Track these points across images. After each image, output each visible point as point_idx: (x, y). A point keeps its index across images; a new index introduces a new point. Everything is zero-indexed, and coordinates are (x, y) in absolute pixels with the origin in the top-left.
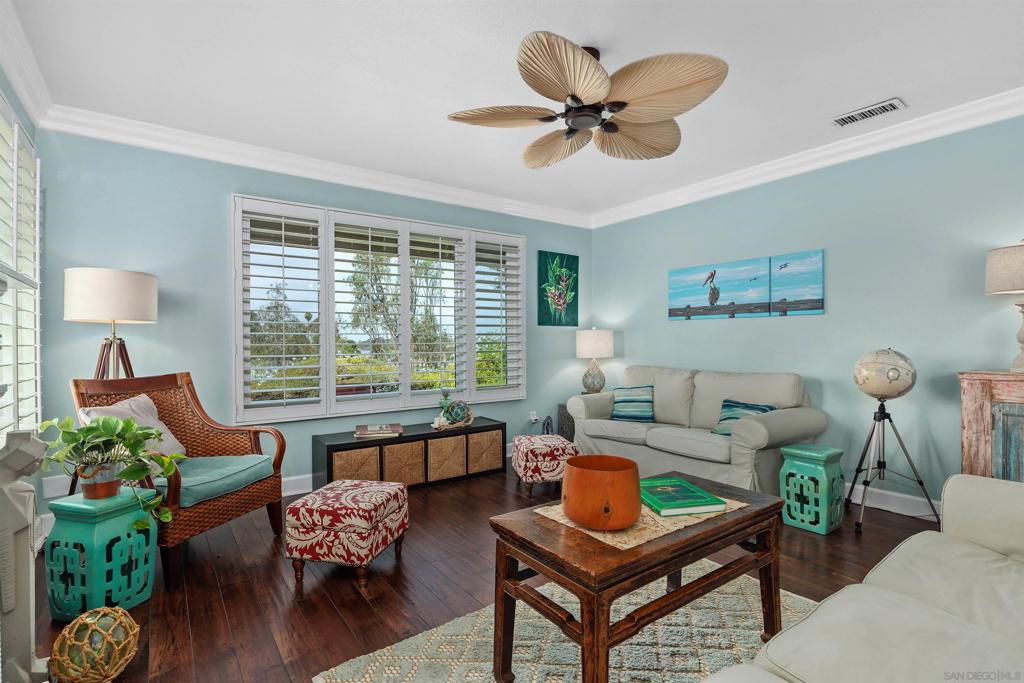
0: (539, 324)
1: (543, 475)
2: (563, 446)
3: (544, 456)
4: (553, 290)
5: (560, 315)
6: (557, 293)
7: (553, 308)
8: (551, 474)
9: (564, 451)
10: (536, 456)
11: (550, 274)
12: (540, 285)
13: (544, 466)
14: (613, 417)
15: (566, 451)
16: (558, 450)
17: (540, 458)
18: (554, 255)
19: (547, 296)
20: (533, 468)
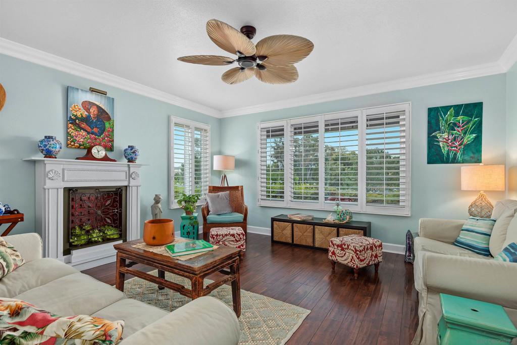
0: (429, 163)
1: (337, 258)
2: (348, 243)
3: (338, 246)
4: (445, 135)
5: (455, 154)
6: (451, 137)
7: (445, 151)
8: (340, 258)
9: (348, 246)
10: (333, 245)
11: (442, 123)
12: (429, 133)
13: (337, 252)
14: (457, 243)
15: (350, 247)
16: (345, 245)
17: (336, 247)
18: (446, 109)
19: (438, 142)
20: (332, 251)
